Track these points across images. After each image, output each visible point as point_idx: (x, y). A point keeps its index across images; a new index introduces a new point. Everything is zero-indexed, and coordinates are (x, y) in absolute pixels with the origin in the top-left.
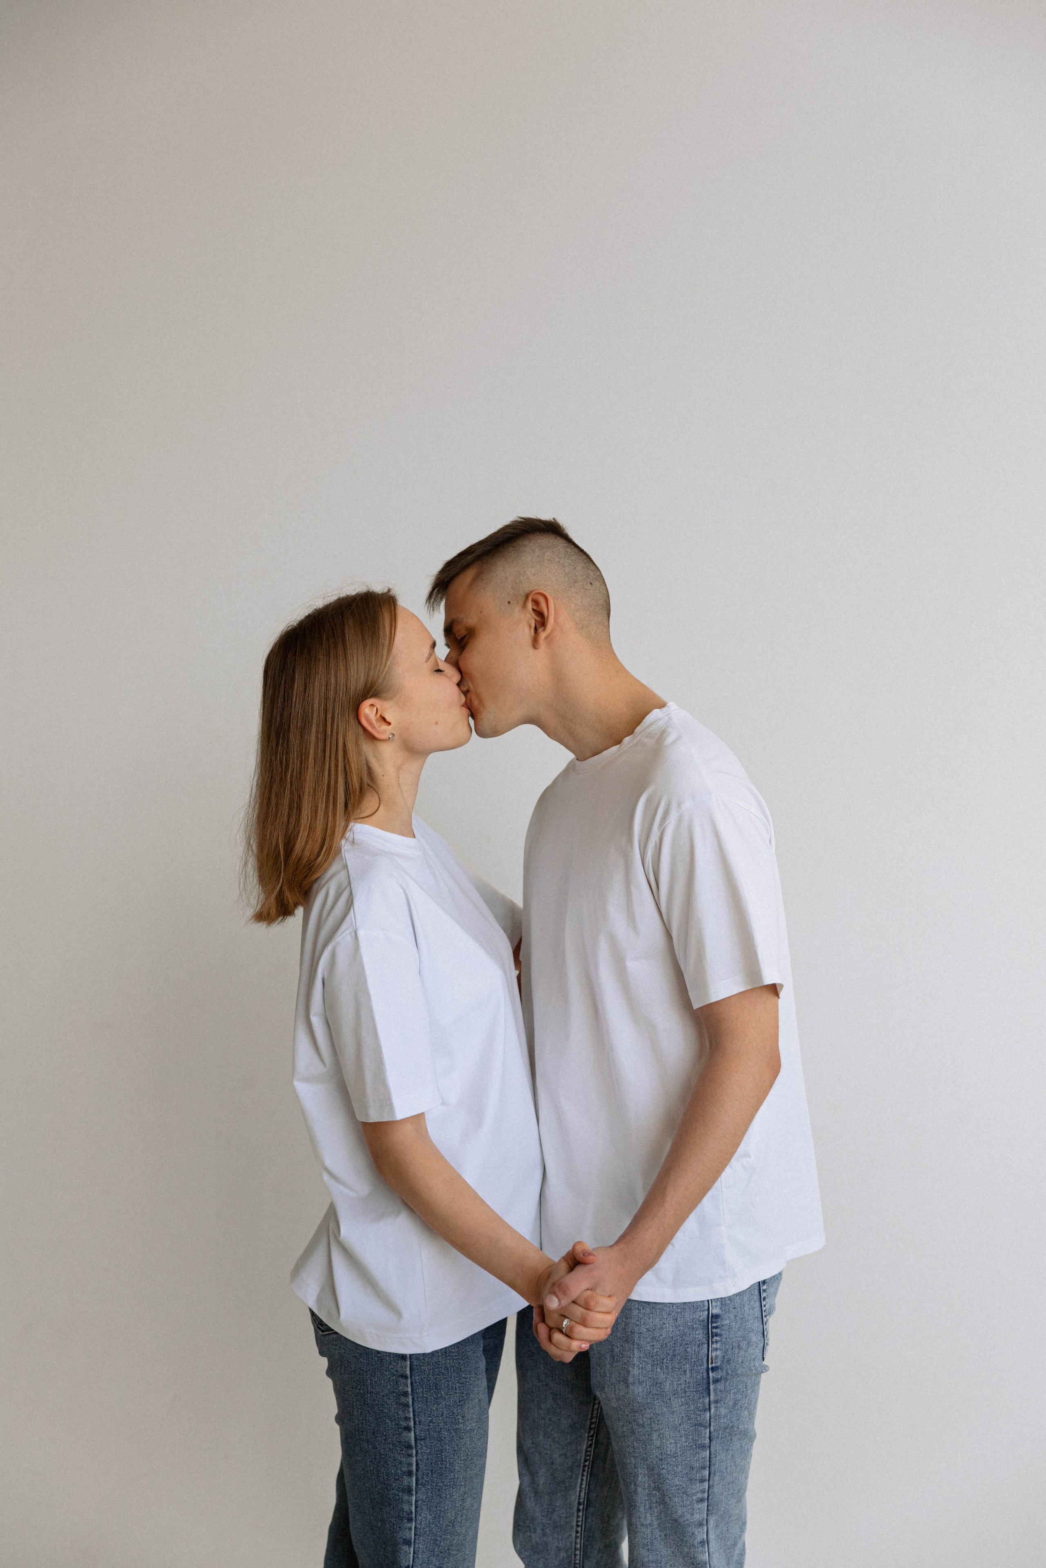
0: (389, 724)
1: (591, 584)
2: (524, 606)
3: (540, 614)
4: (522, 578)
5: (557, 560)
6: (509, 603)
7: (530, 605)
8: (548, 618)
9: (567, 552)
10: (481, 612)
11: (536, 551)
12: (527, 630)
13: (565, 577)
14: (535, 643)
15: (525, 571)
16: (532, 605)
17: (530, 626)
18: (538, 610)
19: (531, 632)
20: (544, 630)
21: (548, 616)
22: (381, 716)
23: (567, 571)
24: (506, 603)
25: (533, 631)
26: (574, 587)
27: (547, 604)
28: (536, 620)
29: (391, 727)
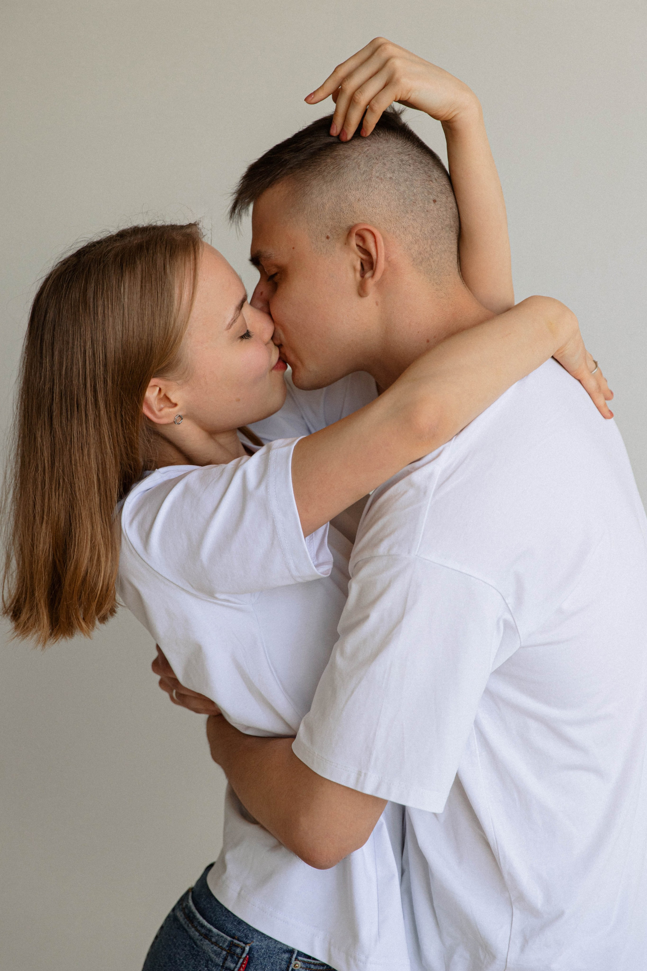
0: (176, 405)
1: (435, 201)
2: (347, 242)
3: (366, 252)
4: (343, 205)
5: (389, 175)
6: (328, 238)
7: (354, 241)
8: (377, 262)
9: (402, 161)
10: (293, 248)
11: (362, 166)
12: (351, 274)
13: (399, 199)
14: (362, 291)
15: (347, 196)
16: (356, 240)
17: (355, 269)
18: (364, 247)
19: (355, 276)
20: (373, 276)
21: (377, 259)
22: (165, 395)
23: (402, 189)
24: (324, 239)
25: (358, 275)
26: (412, 211)
27: (376, 242)
28: (362, 259)
29: (177, 409)
